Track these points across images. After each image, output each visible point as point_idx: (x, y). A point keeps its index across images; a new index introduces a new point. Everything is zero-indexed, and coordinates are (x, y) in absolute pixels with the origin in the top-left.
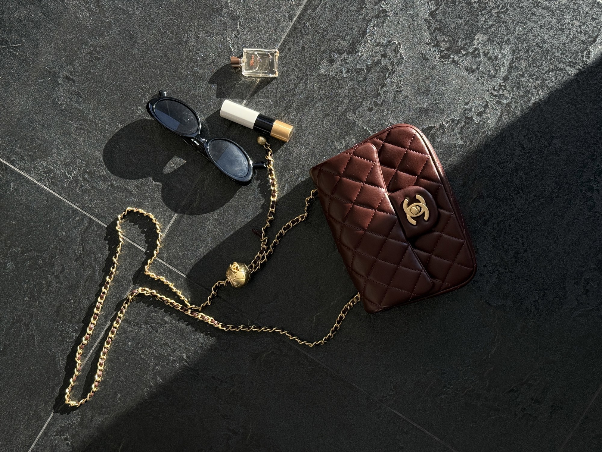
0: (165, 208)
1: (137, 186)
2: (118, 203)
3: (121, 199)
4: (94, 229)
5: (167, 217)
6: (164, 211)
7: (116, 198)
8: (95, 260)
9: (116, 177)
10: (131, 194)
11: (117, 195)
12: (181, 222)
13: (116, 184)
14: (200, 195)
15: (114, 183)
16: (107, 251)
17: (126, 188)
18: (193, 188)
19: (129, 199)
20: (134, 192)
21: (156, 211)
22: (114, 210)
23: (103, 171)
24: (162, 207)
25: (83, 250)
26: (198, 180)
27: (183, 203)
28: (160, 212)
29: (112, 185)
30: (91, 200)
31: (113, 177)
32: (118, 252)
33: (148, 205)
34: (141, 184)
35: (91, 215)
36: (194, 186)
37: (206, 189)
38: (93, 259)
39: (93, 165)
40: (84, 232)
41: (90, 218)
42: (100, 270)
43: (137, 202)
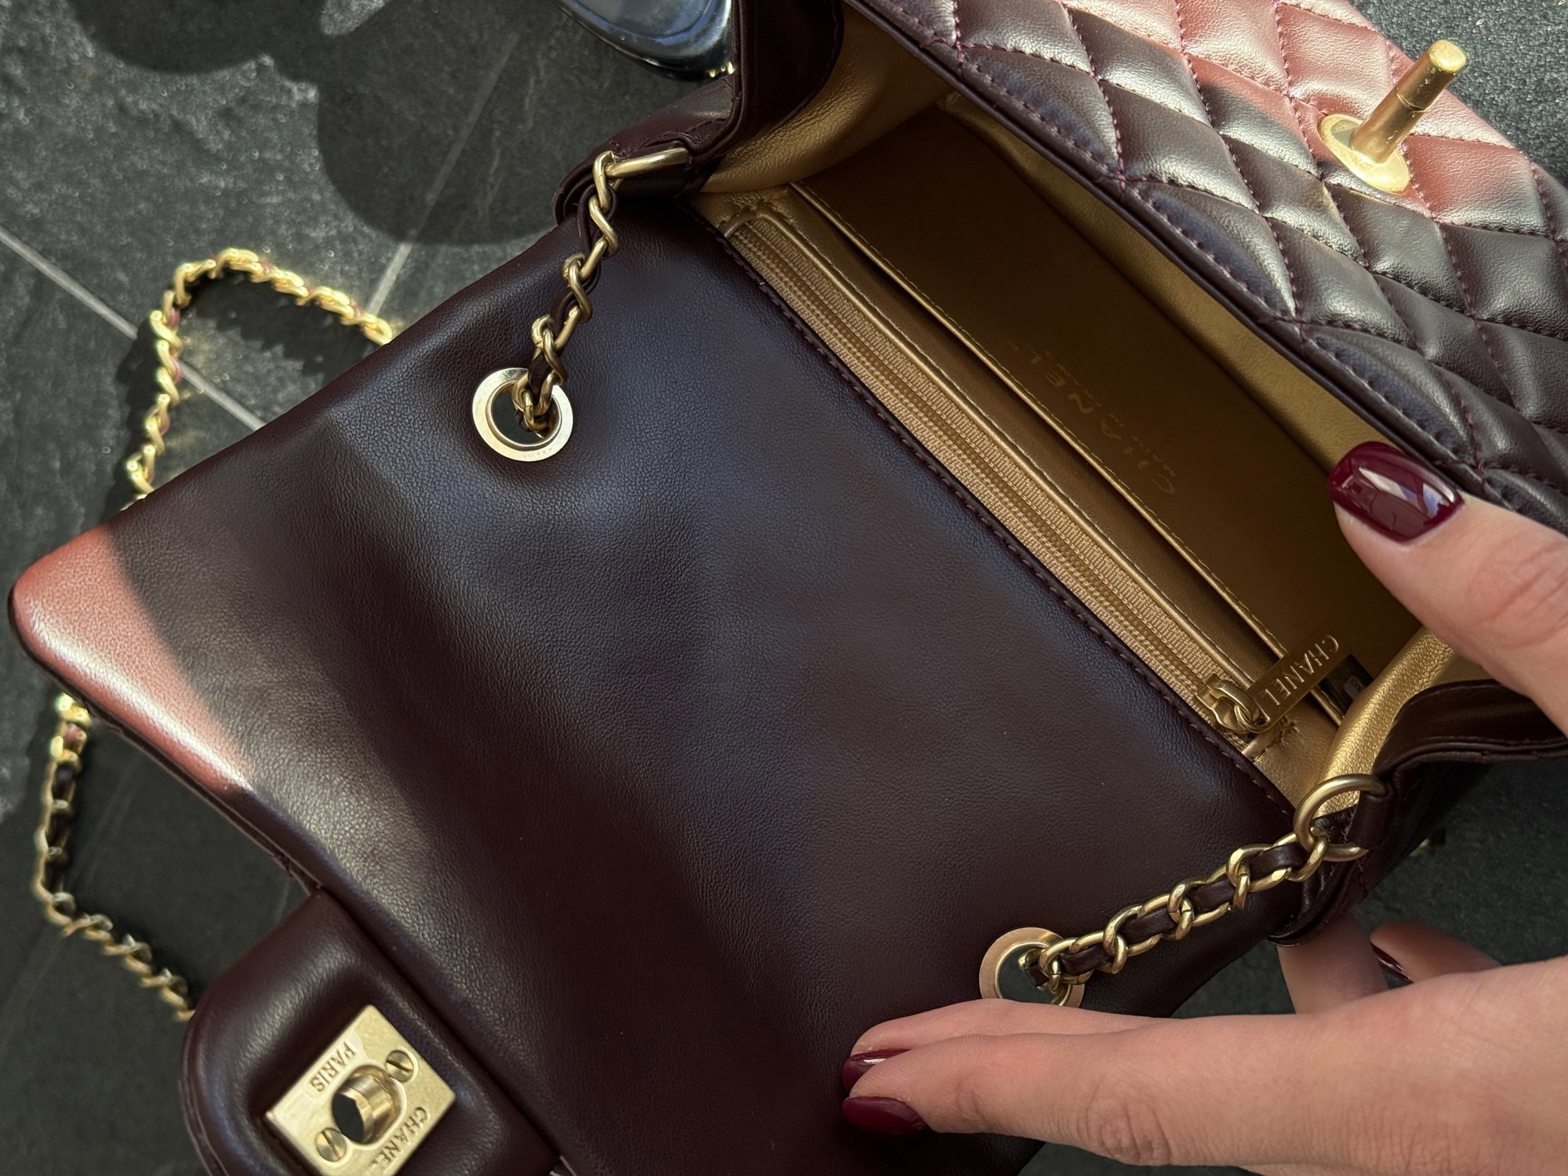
0: (350, 222)
1: (226, 114)
2: (148, 199)
3: (160, 177)
4: (54, 321)
5: (361, 270)
6: (345, 239)
7: (141, 175)
8: (67, 468)
9: (134, 72)
10: (202, 155)
11: (142, 158)
12: (423, 294)
13: (136, 103)
14: (503, 154)
15: (129, 99)
16: (113, 432)
17: (178, 127)
18: (472, 119)
19: (192, 180)
20: (215, 146)
21: (308, 238)
22: (132, 234)
23: (81, 43)
24: (336, 217)
25: (17, 423)
26: (493, 77)
27: (431, 197)
28: (329, 243)
29: (122, 108)
30: (39, 186)
31: (121, 69)
32: (147, 440)
33: (273, 206)
34: (242, 101)
35: (44, 254)
36: (477, 108)
37: (530, 124)
38: (57, 465)
39: (38, 13)
40: (17, 338)
41: (38, 274)
42: (87, 516)
43: (226, 193)
